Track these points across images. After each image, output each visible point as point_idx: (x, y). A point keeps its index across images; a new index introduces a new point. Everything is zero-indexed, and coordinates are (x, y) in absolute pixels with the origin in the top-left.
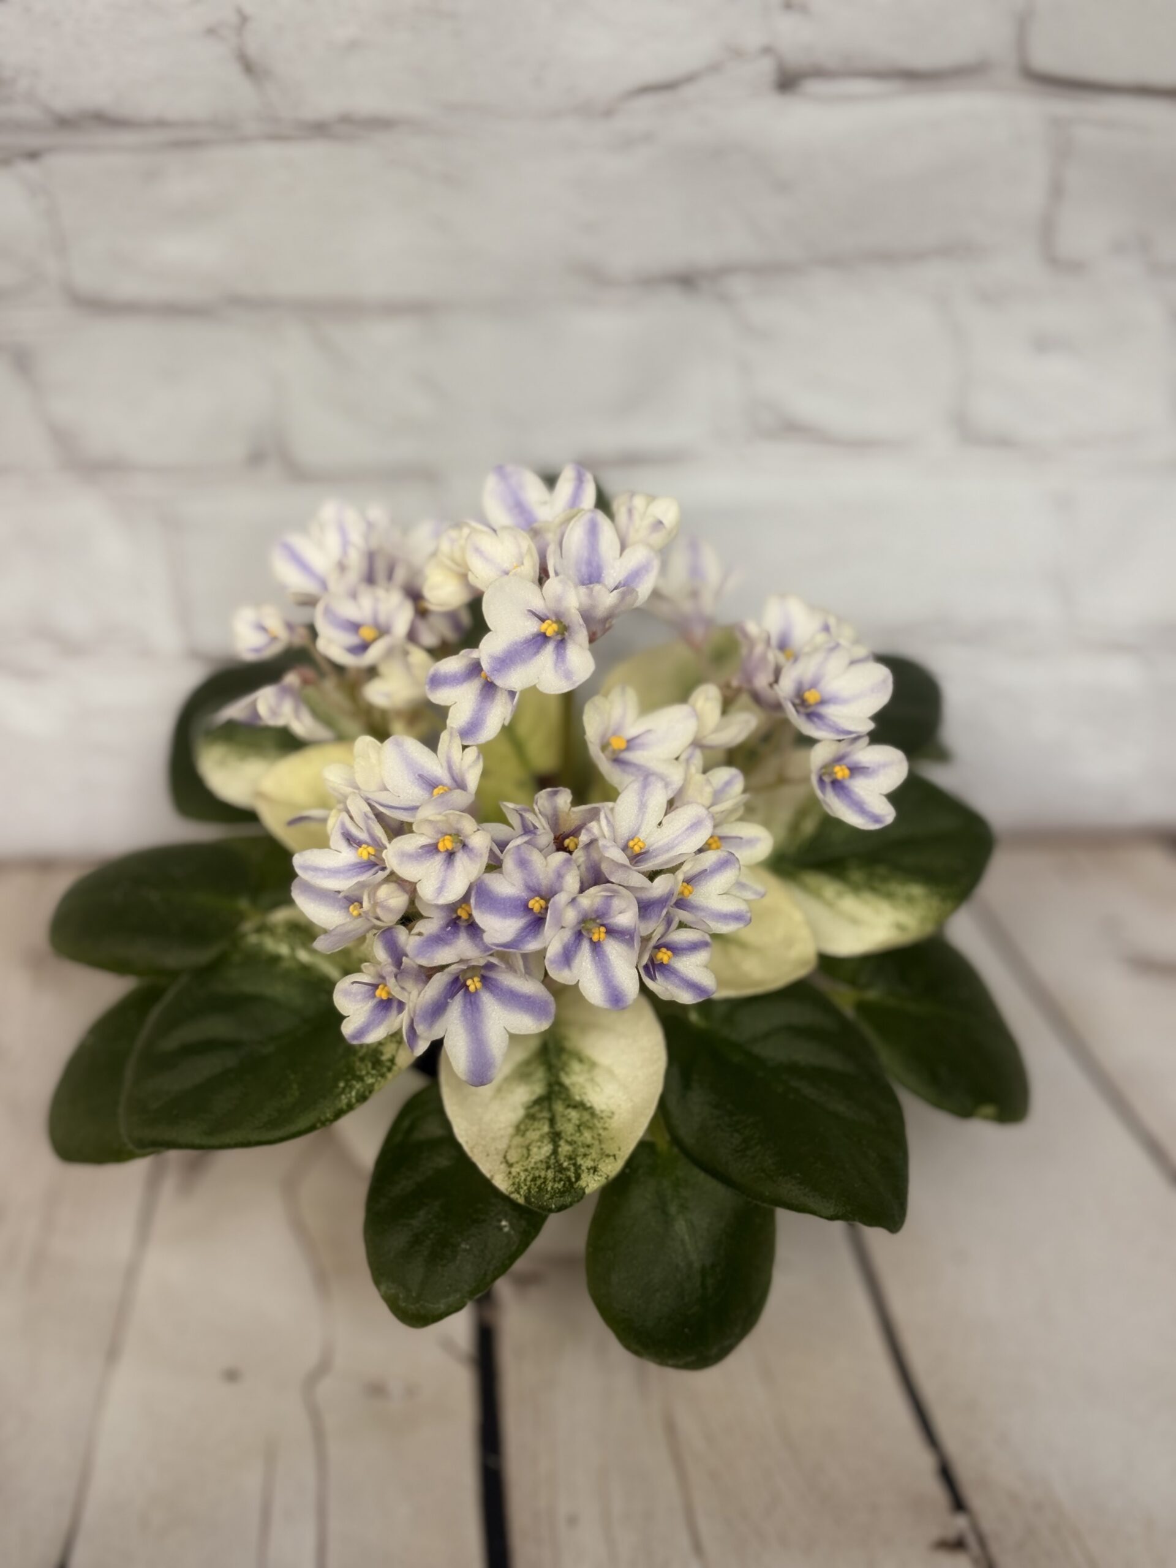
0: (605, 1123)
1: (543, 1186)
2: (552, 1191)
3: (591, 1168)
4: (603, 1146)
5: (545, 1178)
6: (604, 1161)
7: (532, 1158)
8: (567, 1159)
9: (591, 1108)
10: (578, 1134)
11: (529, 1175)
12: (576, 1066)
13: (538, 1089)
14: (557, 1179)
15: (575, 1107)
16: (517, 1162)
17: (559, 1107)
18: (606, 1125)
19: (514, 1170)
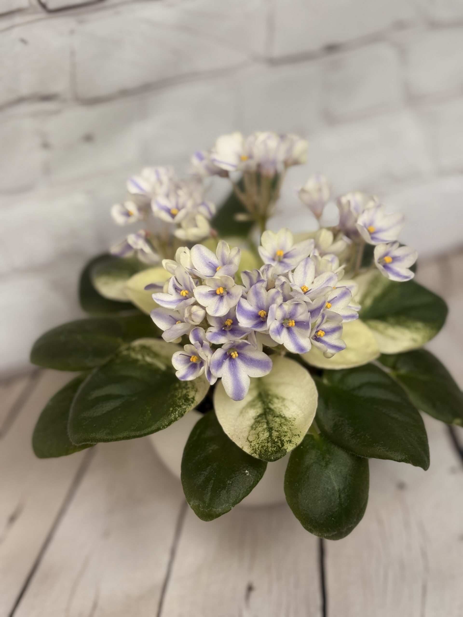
1: (267, 449)
2: (271, 452)
3: (288, 441)
4: (293, 432)
5: (268, 446)
6: (294, 438)
7: (260, 438)
8: (277, 438)
10: (280, 428)
11: (260, 446)
12: (276, 400)
13: (259, 411)
14: (273, 446)
15: (277, 417)
16: (254, 441)
17: (270, 417)
18: (293, 424)
19: (252, 444)
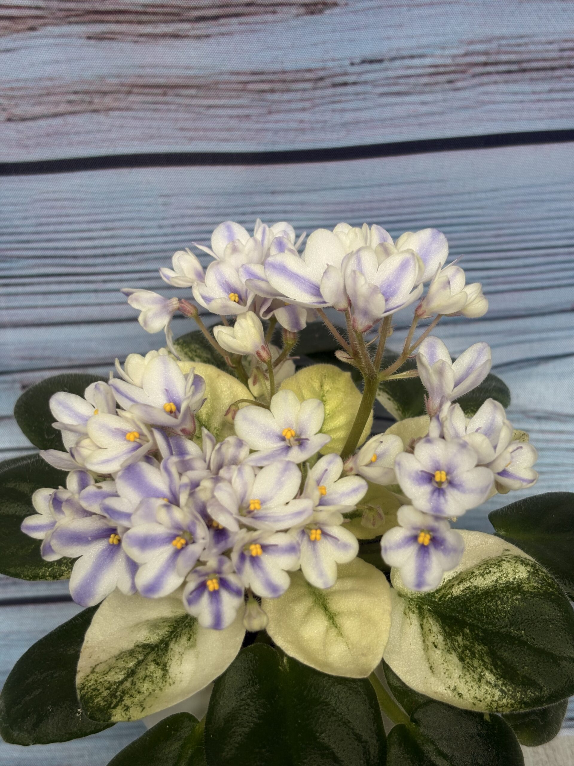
0: (164, 686)
1: (94, 697)
2: (96, 704)
3: (127, 706)
4: (148, 699)
5: (100, 694)
6: (136, 708)
7: (106, 676)
8: (121, 691)
9: (167, 671)
10: (142, 681)
11: (94, 685)
12: (184, 640)
13: (154, 639)
14: (106, 699)
15: (158, 664)
16: (97, 673)
17: (151, 657)
18: (163, 688)
19: (91, 677)
